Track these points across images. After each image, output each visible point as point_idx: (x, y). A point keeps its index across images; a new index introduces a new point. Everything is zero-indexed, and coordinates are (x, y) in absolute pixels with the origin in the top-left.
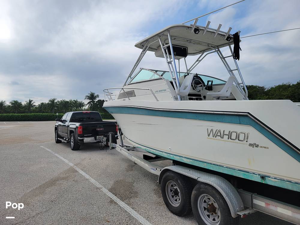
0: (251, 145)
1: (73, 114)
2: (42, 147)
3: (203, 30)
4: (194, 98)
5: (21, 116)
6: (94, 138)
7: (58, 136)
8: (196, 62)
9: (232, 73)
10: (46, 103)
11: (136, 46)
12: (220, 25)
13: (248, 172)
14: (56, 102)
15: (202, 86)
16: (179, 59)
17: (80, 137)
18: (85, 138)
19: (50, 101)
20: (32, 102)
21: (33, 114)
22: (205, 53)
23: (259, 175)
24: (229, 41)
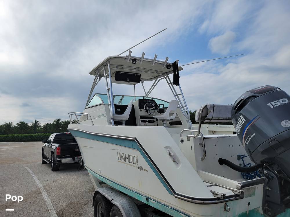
0: (140, 168)
1: (56, 135)
2: (26, 168)
3: (140, 60)
4: (147, 121)
5: (26, 136)
6: (72, 158)
7: (44, 157)
8: (152, 87)
9: (178, 97)
10: (52, 123)
11: (90, 73)
12: (156, 56)
13: (139, 194)
14: (61, 123)
15: (154, 109)
16: (134, 85)
17: (58, 158)
18: (63, 159)
19: (55, 121)
20: (38, 123)
21: (37, 134)
22: (159, 79)
23: (145, 197)
24: (170, 69)
